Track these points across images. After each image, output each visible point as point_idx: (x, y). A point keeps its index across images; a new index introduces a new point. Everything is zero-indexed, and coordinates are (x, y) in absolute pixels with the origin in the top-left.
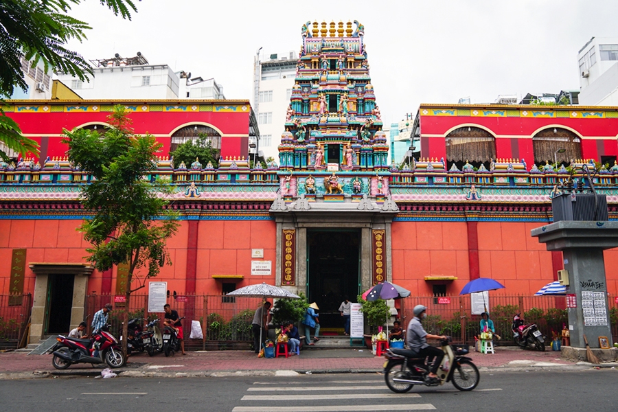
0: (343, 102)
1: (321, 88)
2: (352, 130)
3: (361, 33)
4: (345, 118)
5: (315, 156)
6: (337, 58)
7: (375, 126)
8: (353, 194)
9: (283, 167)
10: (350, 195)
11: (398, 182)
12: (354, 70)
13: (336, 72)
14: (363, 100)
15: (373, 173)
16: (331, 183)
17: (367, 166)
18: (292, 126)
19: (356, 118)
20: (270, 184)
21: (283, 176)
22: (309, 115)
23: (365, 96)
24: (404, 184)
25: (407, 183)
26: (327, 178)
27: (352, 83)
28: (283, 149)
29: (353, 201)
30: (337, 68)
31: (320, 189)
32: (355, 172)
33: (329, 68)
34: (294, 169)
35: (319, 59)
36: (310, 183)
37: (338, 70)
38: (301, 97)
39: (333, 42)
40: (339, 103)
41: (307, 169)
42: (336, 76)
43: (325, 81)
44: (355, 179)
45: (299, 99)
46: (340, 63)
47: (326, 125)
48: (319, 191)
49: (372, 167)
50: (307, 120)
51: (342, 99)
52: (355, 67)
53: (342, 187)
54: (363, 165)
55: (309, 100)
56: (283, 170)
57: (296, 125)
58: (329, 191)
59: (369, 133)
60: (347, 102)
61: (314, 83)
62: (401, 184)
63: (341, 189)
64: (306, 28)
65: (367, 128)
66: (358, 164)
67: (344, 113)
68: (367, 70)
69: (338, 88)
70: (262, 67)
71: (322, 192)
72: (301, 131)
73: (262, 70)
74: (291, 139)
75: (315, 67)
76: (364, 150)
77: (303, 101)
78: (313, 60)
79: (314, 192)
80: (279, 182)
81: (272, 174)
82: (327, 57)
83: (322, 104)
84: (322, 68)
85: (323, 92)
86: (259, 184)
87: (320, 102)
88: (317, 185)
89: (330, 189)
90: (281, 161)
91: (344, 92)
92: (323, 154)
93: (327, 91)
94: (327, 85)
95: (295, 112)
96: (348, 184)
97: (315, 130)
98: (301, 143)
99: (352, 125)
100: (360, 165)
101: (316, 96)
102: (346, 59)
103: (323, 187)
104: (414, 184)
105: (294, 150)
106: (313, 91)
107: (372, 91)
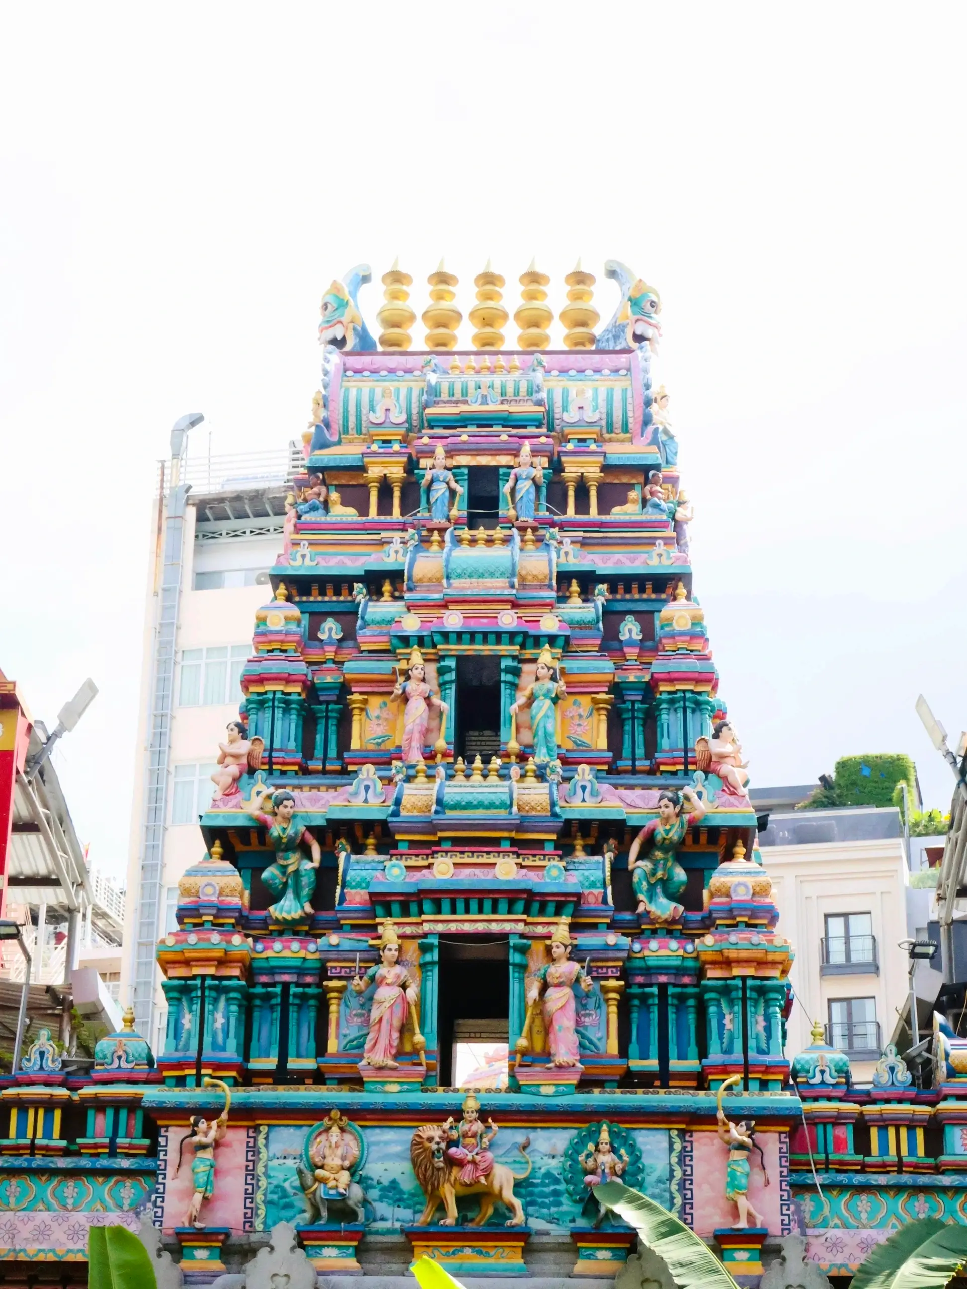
0: (532, 699)
1: (411, 624)
2: (580, 855)
3: (640, 329)
4: (543, 788)
5: (369, 1001)
6: (504, 460)
7: (714, 833)
8: (582, 1223)
9: (179, 1066)
10: (559, 1232)
11: (850, 1155)
12: (601, 525)
13: (499, 533)
14: (650, 688)
15: (700, 1099)
16: (453, 1162)
17: (664, 1059)
18: (243, 832)
19: (605, 787)
20: (104, 1162)
21: (179, 1113)
22: (344, 772)
23: (658, 666)
24: (883, 1168)
25: (900, 1166)
26: (432, 1131)
27: (586, 594)
28: (187, 963)
29: (581, 1266)
30: (506, 510)
31: (392, 1191)
32: (597, 1098)
33: (459, 510)
34: (246, 1078)
35: (411, 466)
36: (334, 1161)
37: (510, 523)
38: (301, 668)
39: (486, 379)
40: (510, 707)
41: (318, 1078)
42: (499, 555)
43: (435, 583)
44: (593, 1135)
45: (288, 679)
46: (525, 486)
47: (432, 828)
48: (382, 1208)
49: (692, 1064)
50: (327, 796)
51: (528, 684)
52: (604, 509)
53: (518, 1185)
54: (644, 1056)
55: (344, 689)
56: (181, 1082)
57: (262, 829)
58: (441, 1208)
59: (680, 874)
60: (555, 700)
61: (375, 592)
62: (864, 1169)
63: (508, 1194)
64: (343, 304)
65: (668, 847)
66: (613, 1046)
67: (541, 757)
68: (678, 526)
69: (508, 620)
70: (201, 518)
71: (405, 1214)
72: (293, 860)
73: (202, 536)
74: (235, 901)
75: (385, 507)
76: (649, 971)
77: (311, 689)
78: (374, 472)
79: (351, 1215)
80: (153, 1151)
81: (117, 1104)
82: (450, 454)
83: (417, 707)
84: (422, 513)
85: (421, 641)
86: (38, 1161)
87: (405, 698)
88: (375, 1169)
89: (449, 1194)
90: (175, 1028)
91: (537, 641)
92: (412, 993)
93: (445, 635)
94: (445, 605)
95: (260, 752)
96: (554, 1165)
97: (371, 856)
98: (289, 928)
99: (584, 826)
100: (623, 1052)
101: (384, 666)
102: (557, 467)
103: (408, 1184)
104: (938, 1170)
105: (250, 971)
106: (367, 638)
107: (697, 635)
